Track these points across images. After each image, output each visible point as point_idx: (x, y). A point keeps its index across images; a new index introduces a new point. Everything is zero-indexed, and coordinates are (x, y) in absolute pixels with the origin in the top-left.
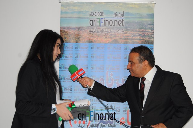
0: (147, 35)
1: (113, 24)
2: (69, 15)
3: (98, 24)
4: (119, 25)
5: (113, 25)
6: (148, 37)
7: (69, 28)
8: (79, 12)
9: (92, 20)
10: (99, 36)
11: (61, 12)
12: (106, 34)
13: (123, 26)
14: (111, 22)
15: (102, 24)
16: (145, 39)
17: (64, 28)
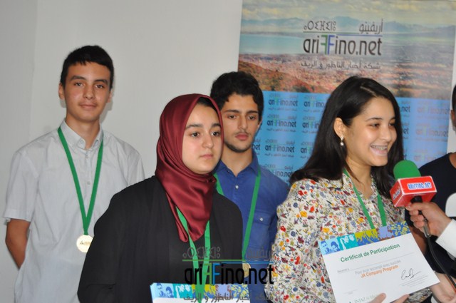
0: (436, 77)
1: (357, 49)
2: (259, 28)
3: (322, 49)
4: (370, 52)
5: (357, 53)
6: (437, 82)
7: (257, 57)
8: (281, 22)
9: (309, 40)
10: (324, 76)
11: (243, 21)
12: (338, 72)
13: (379, 54)
14: (352, 44)
15: (332, 48)
16: (430, 86)
17: (246, 56)
